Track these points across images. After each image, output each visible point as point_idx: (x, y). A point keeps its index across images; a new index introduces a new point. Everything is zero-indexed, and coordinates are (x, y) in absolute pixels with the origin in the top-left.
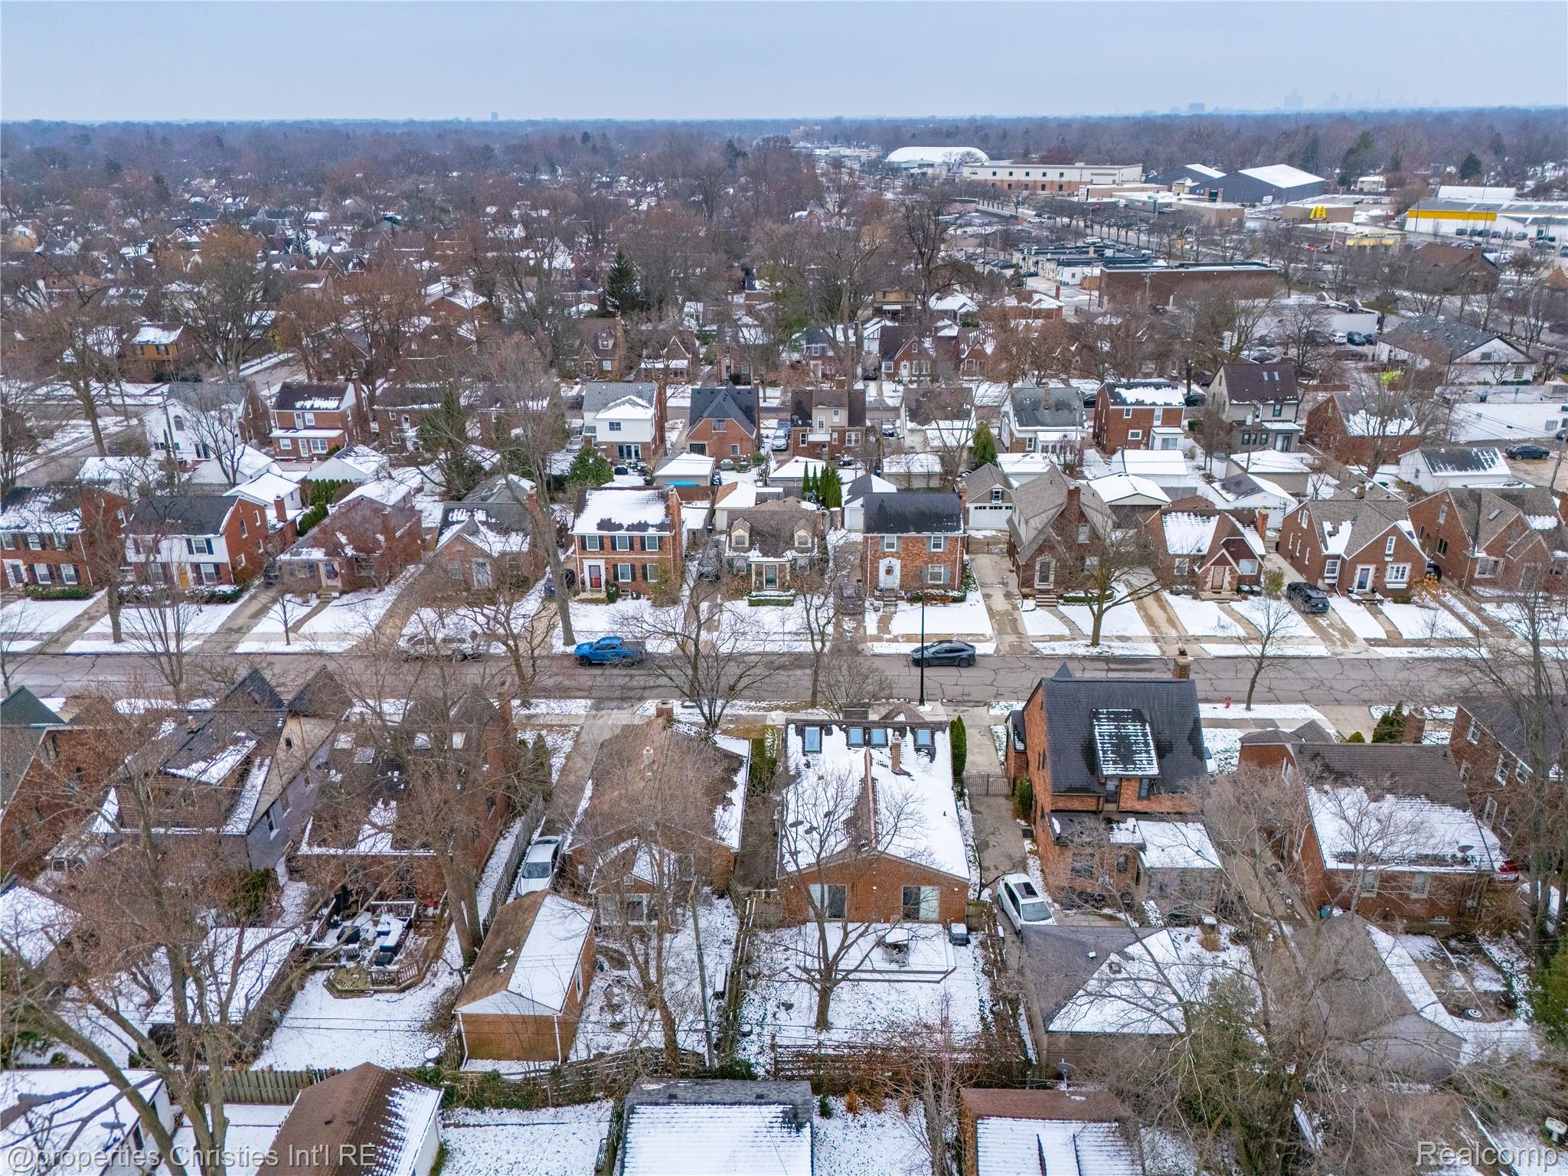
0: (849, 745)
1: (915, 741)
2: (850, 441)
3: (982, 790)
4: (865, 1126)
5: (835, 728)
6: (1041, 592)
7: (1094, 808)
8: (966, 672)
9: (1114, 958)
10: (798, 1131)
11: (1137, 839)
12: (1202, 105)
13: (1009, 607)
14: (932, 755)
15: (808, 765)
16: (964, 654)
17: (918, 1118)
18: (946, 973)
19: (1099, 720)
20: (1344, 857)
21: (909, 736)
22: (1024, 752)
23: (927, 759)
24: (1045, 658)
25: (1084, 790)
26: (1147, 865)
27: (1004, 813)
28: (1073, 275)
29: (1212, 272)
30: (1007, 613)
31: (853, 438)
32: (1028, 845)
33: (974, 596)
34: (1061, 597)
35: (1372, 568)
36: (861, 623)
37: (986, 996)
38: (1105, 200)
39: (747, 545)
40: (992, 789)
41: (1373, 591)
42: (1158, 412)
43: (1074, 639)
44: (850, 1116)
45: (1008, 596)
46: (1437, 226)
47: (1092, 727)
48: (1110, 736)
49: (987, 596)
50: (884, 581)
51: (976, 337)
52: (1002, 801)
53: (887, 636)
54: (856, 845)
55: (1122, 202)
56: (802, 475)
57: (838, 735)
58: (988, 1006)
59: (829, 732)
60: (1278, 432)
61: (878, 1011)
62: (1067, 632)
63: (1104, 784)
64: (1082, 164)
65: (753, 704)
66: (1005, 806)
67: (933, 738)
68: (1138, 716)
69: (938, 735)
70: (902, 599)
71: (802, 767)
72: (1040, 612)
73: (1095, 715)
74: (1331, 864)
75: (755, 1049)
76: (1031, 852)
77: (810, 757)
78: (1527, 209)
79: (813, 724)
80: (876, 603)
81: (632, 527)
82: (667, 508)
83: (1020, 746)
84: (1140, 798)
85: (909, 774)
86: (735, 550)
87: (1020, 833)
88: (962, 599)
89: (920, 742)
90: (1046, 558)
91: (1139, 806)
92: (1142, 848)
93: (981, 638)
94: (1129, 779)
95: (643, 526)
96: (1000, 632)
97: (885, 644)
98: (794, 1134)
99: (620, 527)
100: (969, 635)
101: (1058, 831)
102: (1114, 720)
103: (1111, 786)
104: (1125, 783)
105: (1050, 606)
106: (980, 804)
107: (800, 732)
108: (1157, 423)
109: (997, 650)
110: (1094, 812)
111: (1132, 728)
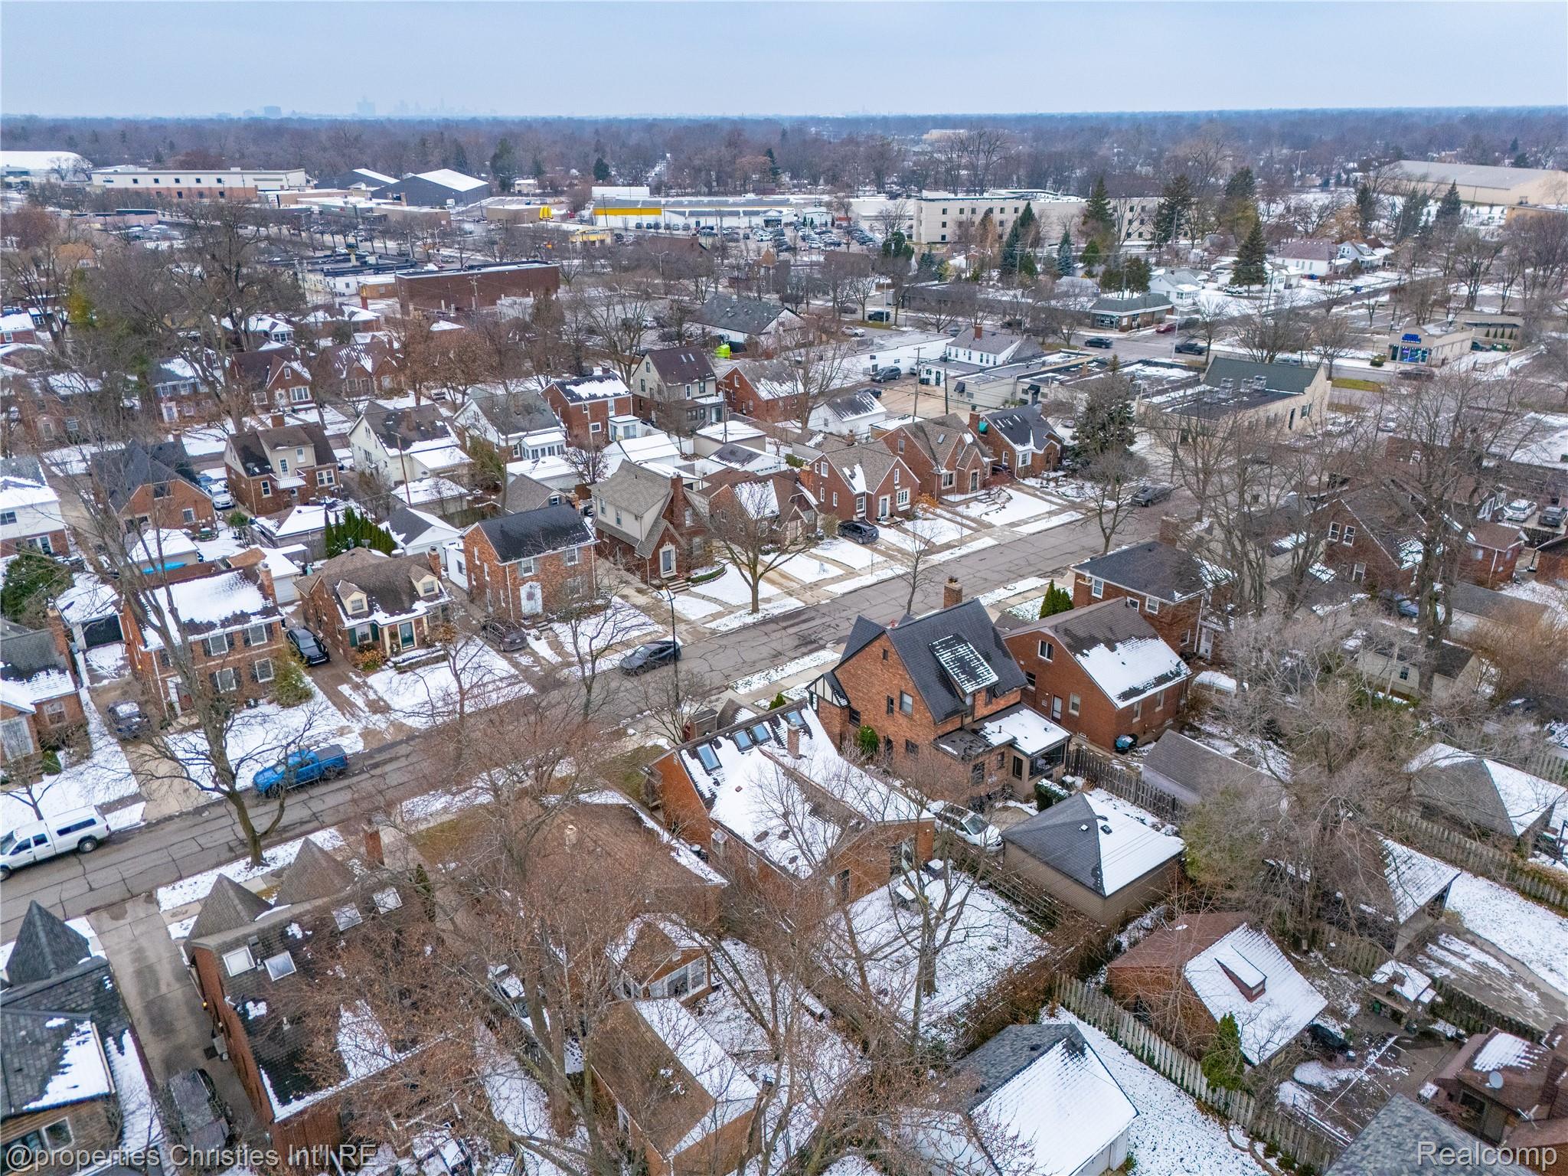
0: (741, 750)
1: (790, 725)
2: (322, 481)
5: (721, 738)
6: (670, 580)
7: (959, 726)
10: (1083, 1055)
11: (1008, 737)
12: (278, 109)
13: (653, 601)
14: (809, 732)
20: (1125, 696)
22: (847, 707)
23: (807, 737)
24: (726, 635)
25: (955, 712)
28: (347, 285)
29: (503, 272)
30: (657, 607)
31: (325, 477)
34: (688, 579)
35: (888, 497)
36: (535, 655)
38: (293, 207)
39: (366, 608)
41: (892, 516)
42: (611, 403)
43: (731, 613)
45: (641, 591)
46: (625, 222)
47: (937, 657)
48: (953, 661)
50: (529, 608)
51: (348, 355)
55: (316, 209)
56: (323, 524)
57: (727, 745)
59: (719, 745)
60: (712, 406)
62: (720, 609)
63: (964, 702)
64: (238, 169)
68: (959, 639)
70: (553, 621)
71: (713, 788)
72: (682, 597)
73: (933, 648)
74: (1122, 705)
77: (715, 774)
78: (680, 204)
80: (532, 632)
81: (225, 623)
82: (261, 588)
83: (842, 703)
84: (986, 704)
86: (355, 617)
89: (794, 724)
90: (669, 547)
91: (985, 712)
92: (1015, 741)
94: (979, 691)
95: (242, 617)
99: (211, 626)
102: (947, 647)
103: (969, 702)
104: (978, 696)
105: (685, 590)
107: (694, 755)
108: (612, 413)
110: (961, 729)
111: (962, 650)
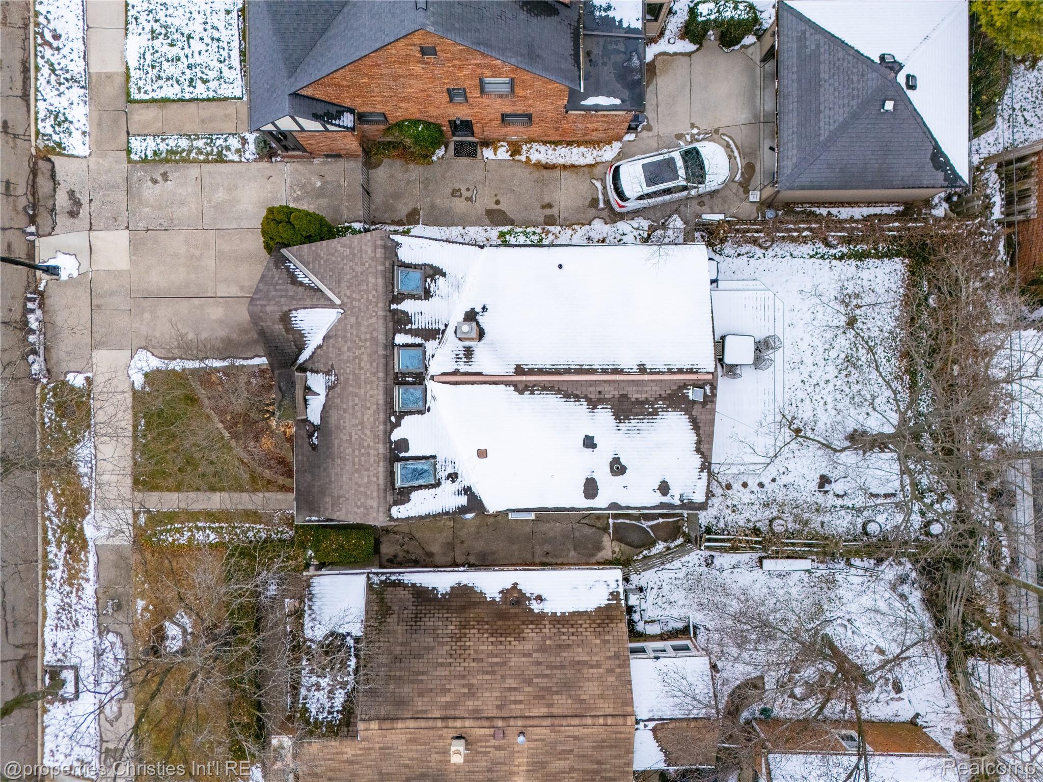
1: (413, 297)
5: (396, 435)
14: (434, 272)
15: (453, 477)
21: (407, 306)
23: (441, 281)
27: (413, 175)
32: (495, 154)
37: (807, 249)
52: (381, 173)
58: (823, 249)
59: (403, 444)
61: (830, 377)
66: (393, 170)
67: (408, 266)
69: (404, 255)
71: (457, 486)
76: (515, 152)
77: (442, 474)
79: (390, 476)
87: (465, 160)
101: (618, 102)
106: (392, 210)
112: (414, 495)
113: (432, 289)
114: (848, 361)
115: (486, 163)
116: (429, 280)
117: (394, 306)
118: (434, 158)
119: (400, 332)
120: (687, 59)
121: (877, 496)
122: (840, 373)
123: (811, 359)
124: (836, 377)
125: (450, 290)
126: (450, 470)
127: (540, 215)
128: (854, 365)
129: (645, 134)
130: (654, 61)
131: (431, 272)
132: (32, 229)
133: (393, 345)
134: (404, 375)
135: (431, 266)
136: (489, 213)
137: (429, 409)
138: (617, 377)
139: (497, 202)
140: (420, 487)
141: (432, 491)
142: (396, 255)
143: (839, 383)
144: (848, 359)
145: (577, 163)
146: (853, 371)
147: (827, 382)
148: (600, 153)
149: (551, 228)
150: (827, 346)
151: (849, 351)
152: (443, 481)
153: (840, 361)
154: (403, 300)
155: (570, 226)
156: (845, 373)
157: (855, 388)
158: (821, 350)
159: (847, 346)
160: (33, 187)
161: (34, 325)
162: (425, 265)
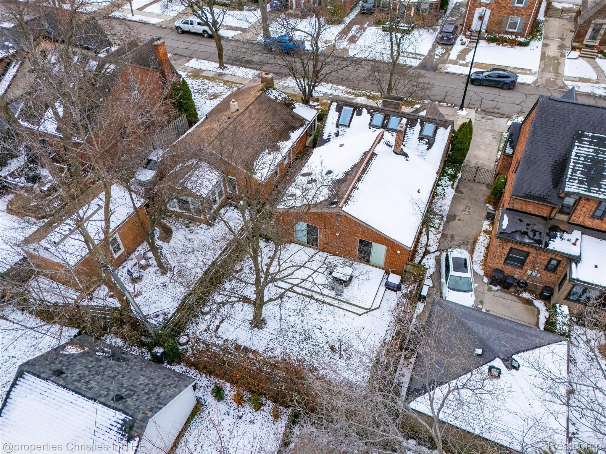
0: (371, 125)
1: (421, 131)
3: (471, 177)
4: (240, 418)
5: (365, 111)
6: (587, 46)
7: (546, 215)
8: (505, 94)
9: (498, 363)
10: (128, 441)
11: (574, 251)
13: (558, 55)
14: (430, 145)
15: (337, 134)
16: (508, 80)
17: (281, 426)
18: (369, 310)
19: (581, 142)
21: (418, 127)
22: (511, 156)
25: (542, 199)
26: (574, 276)
27: (480, 197)
30: (555, 58)
32: (486, 225)
33: (536, 45)
34: (601, 52)
36: (448, 52)
40: (479, 178)
43: (598, 83)
44: (235, 404)
45: (561, 47)
47: (572, 146)
48: (586, 158)
49: (545, 45)
50: (476, 25)
52: (484, 188)
53: (462, 62)
54: (331, 202)
57: (365, 116)
61: (304, 324)
62: (594, 76)
63: (563, 199)
65: (351, 90)
66: (484, 192)
67: (435, 131)
69: (441, 130)
70: (484, 39)
72: (581, 61)
73: (579, 137)
75: (203, 326)
76: (486, 232)
77: (340, 129)
79: (349, 105)
80: (465, 40)
83: (509, 151)
84: (593, 217)
85: (406, 155)
87: (485, 215)
88: (526, 44)
89: (425, 133)
91: (589, 223)
92: (577, 260)
93: (526, 71)
94: (588, 199)
96: (543, 69)
97: (457, 67)
98: (124, 442)
100: (519, 69)
101: (504, 227)
102: (595, 144)
103: (569, 201)
104: (582, 202)
105: (590, 58)
106: (465, 187)
107: (339, 109)
109: (536, 82)
110: (545, 218)
112: (337, 113)
113: (423, 141)
114: (309, 338)
115: (482, 222)
116: (427, 141)
117: (419, 121)
118: (488, 205)
119: (407, 122)
120: (535, 324)
121: (222, 322)
122: (304, 330)
123: (319, 318)
124: (302, 327)
125: (420, 151)
126: (341, 133)
127: (448, 232)
128: (305, 339)
129: (486, 287)
130: (534, 306)
131: (431, 143)
132: (479, 110)
133: (403, 117)
134: (388, 120)
135: (433, 143)
136: (455, 216)
137: (370, 128)
138: (356, 178)
139: (459, 220)
140: (339, 117)
141: (335, 123)
142: (441, 127)
143: (298, 327)
144: (310, 337)
145: (474, 254)
146: (301, 338)
147: (302, 322)
148: (478, 264)
149: (440, 234)
150: (323, 330)
151: (314, 341)
152: (337, 129)
153: (311, 333)
154: (421, 126)
155: (439, 242)
156: (303, 333)
157: (290, 335)
158: (322, 325)
159: (318, 341)
160: (497, 113)
161: (442, 104)
162: (434, 140)
